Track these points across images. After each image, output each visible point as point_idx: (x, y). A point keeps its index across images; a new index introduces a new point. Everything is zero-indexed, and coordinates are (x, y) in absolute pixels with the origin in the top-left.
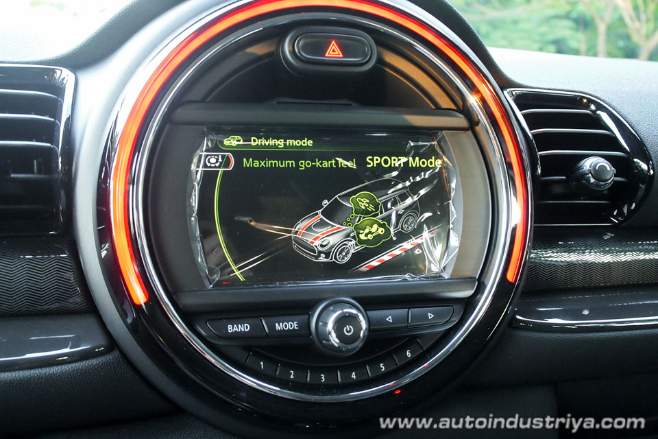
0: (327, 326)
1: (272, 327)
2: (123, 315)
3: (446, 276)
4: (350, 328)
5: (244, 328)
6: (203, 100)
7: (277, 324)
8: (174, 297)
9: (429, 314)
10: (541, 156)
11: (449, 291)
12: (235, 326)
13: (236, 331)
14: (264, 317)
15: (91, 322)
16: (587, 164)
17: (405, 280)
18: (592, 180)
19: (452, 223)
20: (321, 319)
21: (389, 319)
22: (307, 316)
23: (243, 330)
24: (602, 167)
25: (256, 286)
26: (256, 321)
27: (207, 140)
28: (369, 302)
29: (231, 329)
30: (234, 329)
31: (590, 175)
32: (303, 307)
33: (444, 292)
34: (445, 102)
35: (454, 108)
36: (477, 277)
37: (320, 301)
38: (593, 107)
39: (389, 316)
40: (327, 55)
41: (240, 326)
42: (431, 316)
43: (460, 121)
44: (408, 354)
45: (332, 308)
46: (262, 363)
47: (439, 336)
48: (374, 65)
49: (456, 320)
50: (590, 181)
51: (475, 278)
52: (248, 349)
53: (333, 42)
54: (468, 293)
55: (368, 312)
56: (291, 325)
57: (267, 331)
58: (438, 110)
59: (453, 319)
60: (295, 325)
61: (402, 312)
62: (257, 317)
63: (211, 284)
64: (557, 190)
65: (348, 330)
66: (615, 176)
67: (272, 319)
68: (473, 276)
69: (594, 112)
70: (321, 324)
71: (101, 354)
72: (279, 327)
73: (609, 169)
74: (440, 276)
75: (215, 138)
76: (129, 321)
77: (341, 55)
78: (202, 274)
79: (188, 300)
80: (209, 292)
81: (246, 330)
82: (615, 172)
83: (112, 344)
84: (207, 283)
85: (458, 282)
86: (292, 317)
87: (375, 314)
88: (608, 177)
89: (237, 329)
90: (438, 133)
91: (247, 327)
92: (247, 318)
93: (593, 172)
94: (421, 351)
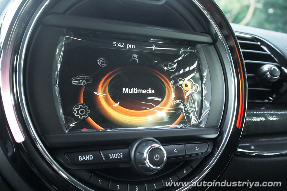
0: (143, 155)
1: (107, 157)
4: (158, 156)
5: (89, 157)
6: (64, 13)
7: (110, 155)
9: (196, 148)
12: (84, 156)
13: (84, 160)
14: (102, 150)
16: (266, 68)
17: (181, 128)
18: (269, 76)
20: (138, 151)
21: (175, 151)
22: (127, 150)
23: (89, 159)
24: (274, 70)
26: (97, 153)
29: (80, 158)
30: (83, 159)
31: (268, 73)
32: (125, 144)
33: (203, 135)
36: (219, 126)
37: (135, 140)
39: (175, 149)
41: (86, 156)
44: (185, 172)
45: (144, 144)
46: (100, 181)
47: (201, 160)
49: (210, 151)
52: (91, 171)
54: (215, 135)
55: (166, 147)
56: (119, 155)
57: (104, 159)
59: (208, 150)
60: (121, 155)
61: (181, 147)
62: (97, 150)
63: (67, 130)
65: (157, 157)
68: (217, 125)
70: (138, 154)
72: (112, 156)
73: (277, 71)
74: (199, 126)
78: (61, 123)
80: (66, 135)
81: (91, 159)
82: (280, 72)
84: (64, 129)
85: (209, 129)
86: (120, 150)
88: (277, 75)
89: (85, 159)
90: (197, 44)
91: (91, 157)
92: (91, 151)
93: (270, 71)
94: (192, 169)
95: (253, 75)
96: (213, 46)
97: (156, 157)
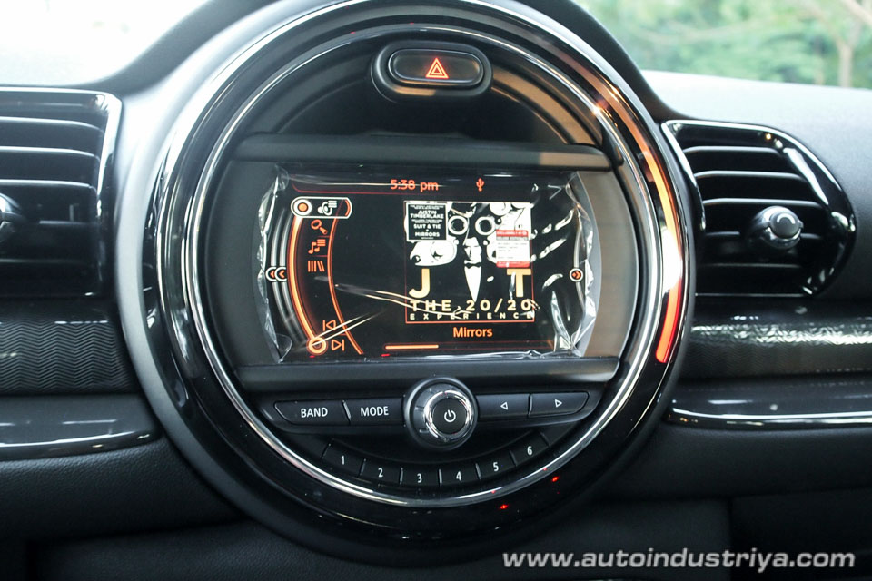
0: (423, 411)
1: (356, 412)
2: (175, 397)
3: (579, 353)
4: (452, 414)
5: (321, 412)
6: (275, 131)
7: (362, 409)
8: (235, 372)
9: (556, 401)
10: (706, 206)
11: (581, 374)
12: (310, 410)
13: (310, 416)
14: (346, 399)
15: (133, 404)
16: (766, 216)
17: (527, 358)
18: (773, 237)
19: (589, 288)
20: (417, 403)
21: (505, 406)
22: (400, 400)
23: (319, 415)
24: (785, 220)
25: (337, 362)
26: (336, 404)
27: (280, 182)
28: (479, 384)
29: (304, 413)
30: (309, 414)
31: (769, 229)
32: (396, 388)
33: (577, 374)
34: (580, 136)
35: (592, 143)
36: (620, 356)
37: (417, 381)
38: (779, 144)
39: (505, 403)
40: (428, 76)
41: (315, 409)
42: (558, 403)
43: (599, 159)
44: (530, 451)
45: (430, 389)
46: (343, 457)
47: (570, 429)
48: (489, 88)
49: (590, 410)
50: (769, 237)
51: (617, 357)
52: (326, 439)
53: (437, 60)
54: (607, 376)
55: (478, 398)
56: (380, 410)
57: (349, 417)
58: (572, 146)
59: (586, 408)
60: (385, 410)
61: (521, 398)
62: (338, 399)
63: (281, 357)
64: (730, 249)
65: (450, 416)
66: (802, 232)
67: (354, 403)
68: (614, 354)
69: (780, 150)
70: (416, 408)
71: (144, 442)
72: (364, 412)
73: (793, 222)
74: (572, 354)
75: (288, 178)
76: (181, 404)
77: (446, 77)
78: (270, 346)
79: (252, 377)
80: (279, 367)
81: (323, 415)
82: (802, 226)
83: (159, 430)
84: (276, 356)
85: (594, 362)
86: (381, 401)
87: (486, 399)
88: (793, 232)
89: (312, 414)
90: (570, 174)
91: (324, 411)
92: (324, 400)
93: (773, 226)
94: (546, 448)
95: (737, 233)
96: (612, 174)
97: (448, 415)
